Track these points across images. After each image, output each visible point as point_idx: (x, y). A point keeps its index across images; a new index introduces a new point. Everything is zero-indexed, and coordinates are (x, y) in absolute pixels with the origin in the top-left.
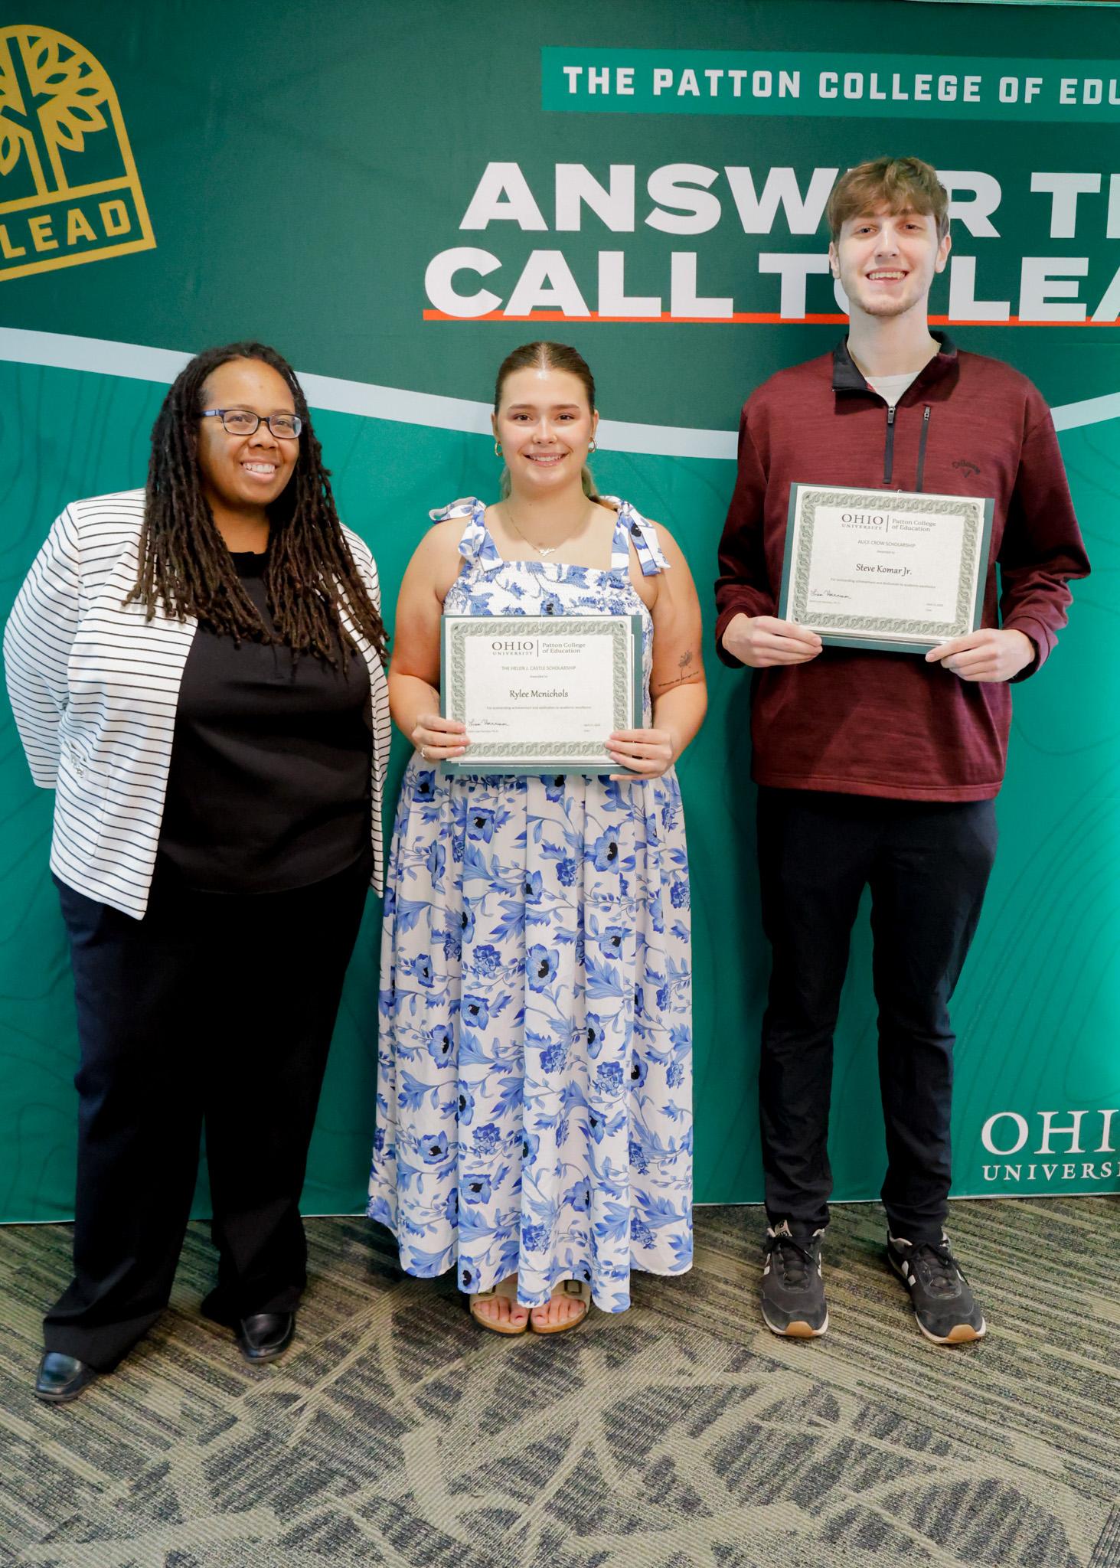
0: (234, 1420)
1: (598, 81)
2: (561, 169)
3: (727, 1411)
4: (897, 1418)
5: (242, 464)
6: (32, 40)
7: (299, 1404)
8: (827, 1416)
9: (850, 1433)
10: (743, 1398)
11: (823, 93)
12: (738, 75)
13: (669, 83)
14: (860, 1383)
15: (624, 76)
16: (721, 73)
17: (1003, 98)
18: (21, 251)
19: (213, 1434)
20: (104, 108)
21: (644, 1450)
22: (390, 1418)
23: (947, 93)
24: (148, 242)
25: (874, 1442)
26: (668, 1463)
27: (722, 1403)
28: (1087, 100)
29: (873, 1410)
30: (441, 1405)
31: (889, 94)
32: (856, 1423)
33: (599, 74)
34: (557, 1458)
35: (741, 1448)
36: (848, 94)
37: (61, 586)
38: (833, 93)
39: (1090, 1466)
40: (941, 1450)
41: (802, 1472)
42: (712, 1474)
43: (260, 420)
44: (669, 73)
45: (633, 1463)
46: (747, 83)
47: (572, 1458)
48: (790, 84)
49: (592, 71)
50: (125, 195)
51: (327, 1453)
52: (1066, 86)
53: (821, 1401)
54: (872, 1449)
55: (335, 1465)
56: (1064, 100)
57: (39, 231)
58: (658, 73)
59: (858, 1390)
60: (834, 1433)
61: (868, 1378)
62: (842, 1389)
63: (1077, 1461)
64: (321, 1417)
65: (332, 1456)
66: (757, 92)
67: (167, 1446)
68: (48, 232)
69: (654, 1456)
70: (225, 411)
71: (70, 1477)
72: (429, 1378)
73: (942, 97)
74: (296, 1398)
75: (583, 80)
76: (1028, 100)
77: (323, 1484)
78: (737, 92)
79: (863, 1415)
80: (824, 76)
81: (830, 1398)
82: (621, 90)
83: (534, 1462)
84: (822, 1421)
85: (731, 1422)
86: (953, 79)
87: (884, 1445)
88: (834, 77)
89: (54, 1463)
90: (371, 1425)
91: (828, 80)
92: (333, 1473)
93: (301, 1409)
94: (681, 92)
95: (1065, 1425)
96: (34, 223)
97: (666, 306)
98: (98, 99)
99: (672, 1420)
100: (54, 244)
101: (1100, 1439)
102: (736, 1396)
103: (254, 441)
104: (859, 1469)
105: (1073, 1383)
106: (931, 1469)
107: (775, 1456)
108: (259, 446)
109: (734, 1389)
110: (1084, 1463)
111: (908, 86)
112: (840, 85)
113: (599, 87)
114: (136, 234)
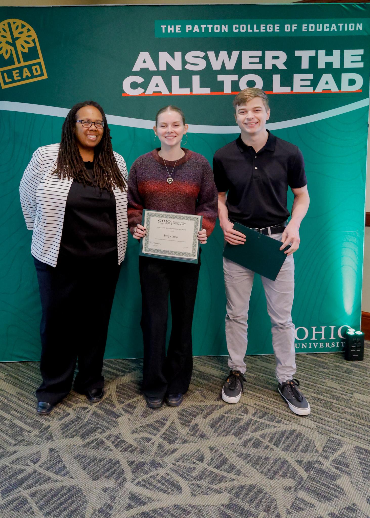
0: (69, 414)
1: (171, 29)
2: (161, 53)
3: (215, 412)
4: (266, 413)
5: (87, 135)
6: (14, 23)
7: (88, 410)
8: (245, 413)
9: (251, 417)
10: (220, 408)
11: (234, 31)
12: (210, 26)
13: (191, 29)
14: (255, 404)
15: (178, 28)
16: (205, 26)
17: (286, 30)
18: (10, 80)
19: (63, 418)
20: (34, 41)
21: (190, 422)
22: (115, 414)
23: (270, 29)
24: (45, 77)
25: (259, 420)
26: (197, 425)
27: (214, 410)
28: (310, 30)
29: (259, 411)
30: (130, 410)
31: (253, 30)
32: (253, 415)
33: (171, 27)
34: (164, 424)
35: (218, 421)
36: (241, 31)
37: (37, 171)
38: (237, 30)
39: (324, 426)
40: (279, 422)
41: (237, 428)
42: (210, 428)
43: (92, 123)
44: (190, 26)
45: (186, 425)
46: (213, 29)
47: (168, 424)
48: (225, 28)
49: (169, 26)
50: (39, 64)
51: (96, 423)
52: (304, 27)
53: (243, 409)
54: (258, 422)
55: (98, 426)
56: (304, 30)
57: (15, 74)
58: (187, 26)
59: (254, 406)
60: (246, 418)
61: (258, 403)
62: (249, 406)
63: (320, 425)
64: (95, 413)
65: (98, 424)
66: (215, 31)
67: (50, 421)
68: (18, 75)
69: (192, 423)
70: (82, 121)
71: (21, 429)
72: (127, 403)
73: (268, 30)
74: (87, 408)
75: (166, 29)
76: (293, 31)
77: (95, 431)
78: (210, 31)
79: (256, 413)
80: (234, 26)
81: (246, 408)
82: (177, 31)
83: (157, 425)
84: (243, 414)
85: (215, 415)
86: (271, 26)
87: (262, 421)
88: (237, 26)
89: (17, 425)
90: (109, 415)
91: (236, 27)
92: (97, 428)
93: (89, 411)
94: (194, 31)
95: (317, 415)
96: (14, 72)
97: (191, 91)
98: (32, 38)
99: (198, 414)
100: (19, 78)
101: (327, 419)
102: (218, 408)
103: (90, 129)
104: (254, 427)
105: (320, 404)
106: (276, 427)
107: (229, 424)
108: (92, 130)
109: (217, 406)
110: (322, 425)
111: (258, 28)
112: (239, 28)
113: (171, 31)
114: (42, 74)
